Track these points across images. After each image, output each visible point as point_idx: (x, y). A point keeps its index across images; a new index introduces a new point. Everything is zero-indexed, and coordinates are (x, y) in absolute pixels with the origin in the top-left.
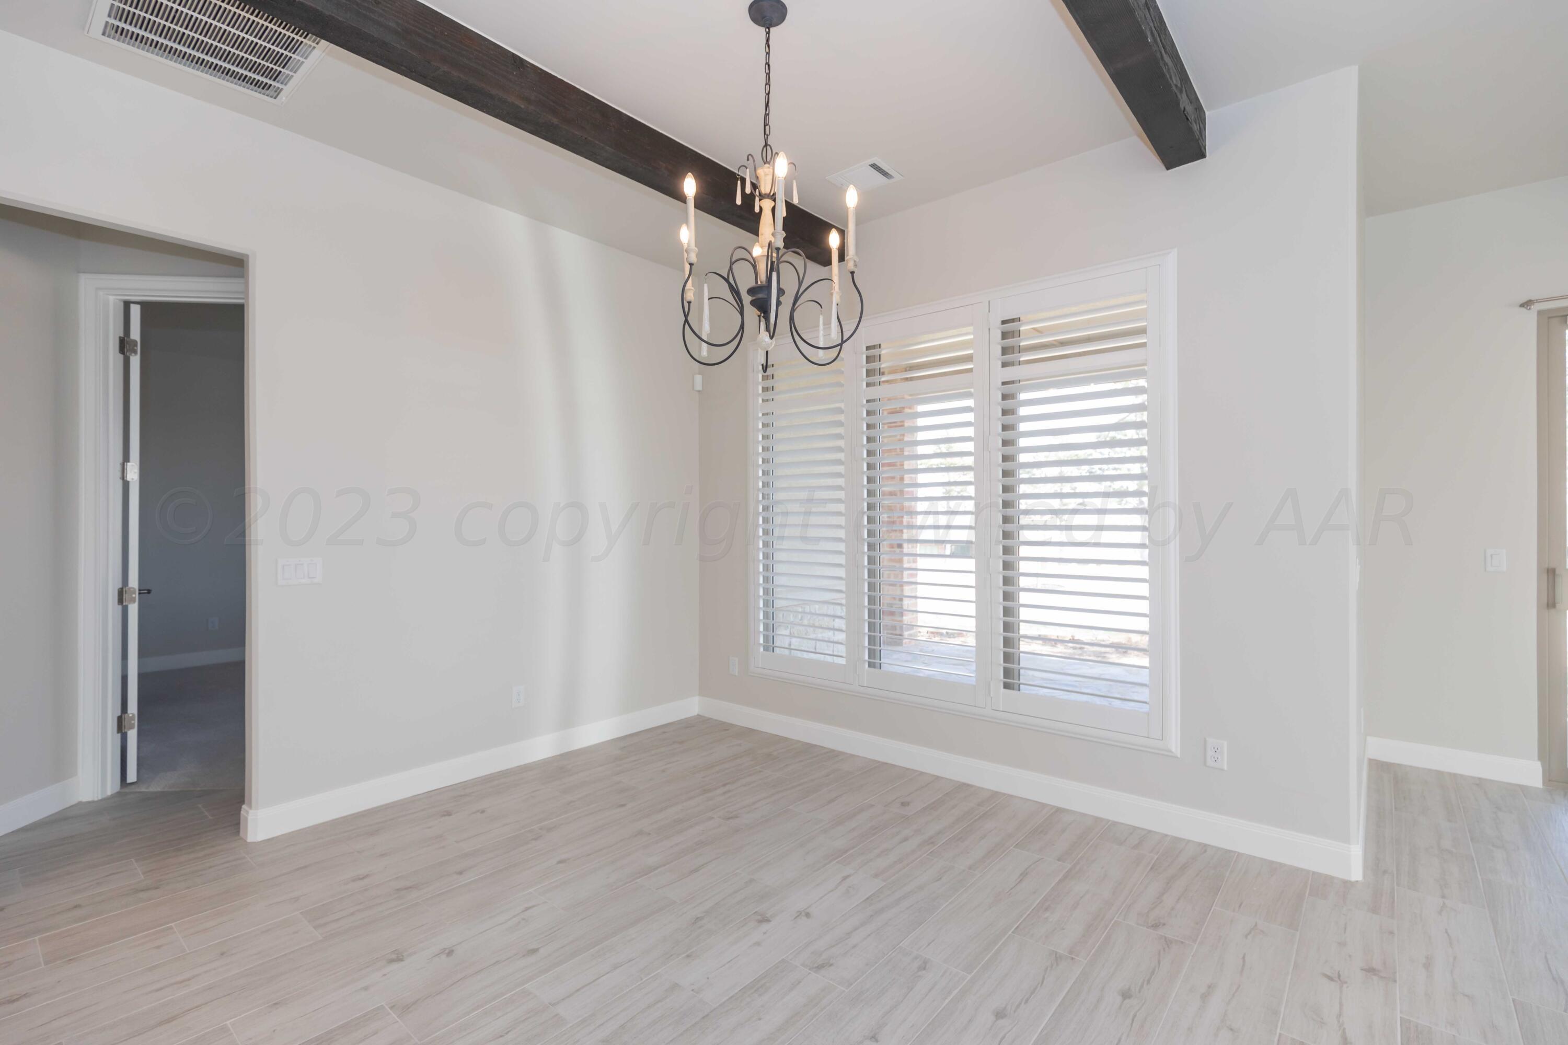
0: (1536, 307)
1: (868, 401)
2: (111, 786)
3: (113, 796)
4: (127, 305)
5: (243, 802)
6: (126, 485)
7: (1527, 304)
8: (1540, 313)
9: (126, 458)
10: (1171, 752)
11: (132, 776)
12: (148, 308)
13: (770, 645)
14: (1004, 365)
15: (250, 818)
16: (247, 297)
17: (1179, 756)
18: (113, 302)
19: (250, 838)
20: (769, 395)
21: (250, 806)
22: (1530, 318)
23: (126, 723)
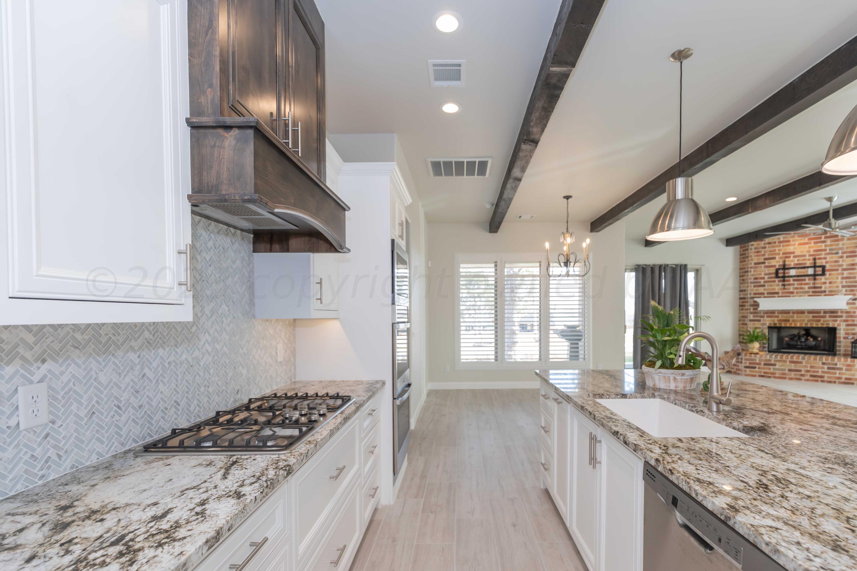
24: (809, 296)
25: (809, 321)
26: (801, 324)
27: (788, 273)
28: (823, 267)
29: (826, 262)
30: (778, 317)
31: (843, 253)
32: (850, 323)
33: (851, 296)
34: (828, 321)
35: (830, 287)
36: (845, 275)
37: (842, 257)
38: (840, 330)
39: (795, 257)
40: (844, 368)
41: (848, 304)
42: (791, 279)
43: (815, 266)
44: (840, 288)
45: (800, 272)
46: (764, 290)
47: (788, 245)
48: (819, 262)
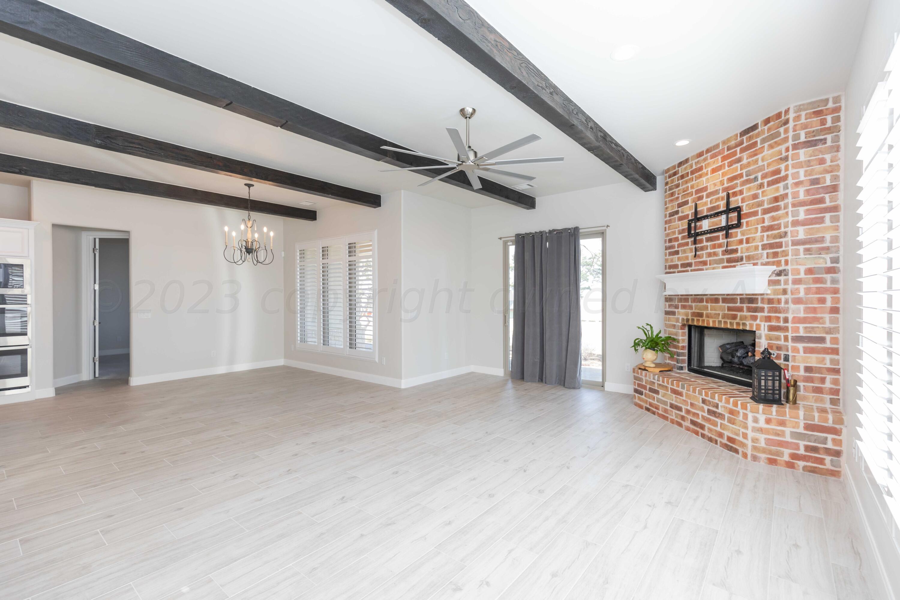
0: (503, 239)
1: (323, 264)
2: (91, 377)
3: (92, 380)
4: (95, 239)
5: (129, 376)
6: (95, 291)
7: (500, 239)
8: (504, 241)
9: (95, 283)
10: (376, 361)
11: (97, 375)
12: (101, 240)
13: (303, 340)
14: (349, 256)
15: (131, 380)
16: (130, 237)
17: (377, 362)
18: (91, 238)
19: (131, 385)
20: (303, 259)
21: (131, 377)
22: (501, 242)
23: (95, 359)
24: (724, 267)
25: (724, 316)
26: (714, 322)
27: (701, 227)
28: (738, 209)
29: (743, 200)
30: (691, 307)
31: (763, 177)
32: (773, 323)
33: (774, 268)
34: (745, 318)
35: (748, 249)
36: (766, 224)
37: (761, 186)
38: (760, 338)
39: (708, 196)
40: (727, 415)
41: (771, 283)
42: (704, 237)
43: (728, 210)
44: (760, 251)
45: (714, 224)
46: (679, 259)
47: (701, 176)
48: (735, 201)
